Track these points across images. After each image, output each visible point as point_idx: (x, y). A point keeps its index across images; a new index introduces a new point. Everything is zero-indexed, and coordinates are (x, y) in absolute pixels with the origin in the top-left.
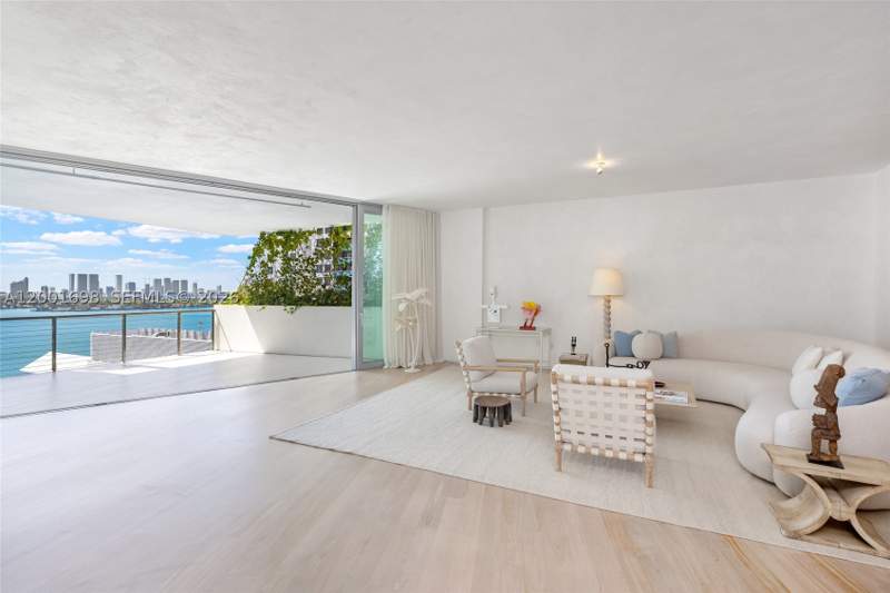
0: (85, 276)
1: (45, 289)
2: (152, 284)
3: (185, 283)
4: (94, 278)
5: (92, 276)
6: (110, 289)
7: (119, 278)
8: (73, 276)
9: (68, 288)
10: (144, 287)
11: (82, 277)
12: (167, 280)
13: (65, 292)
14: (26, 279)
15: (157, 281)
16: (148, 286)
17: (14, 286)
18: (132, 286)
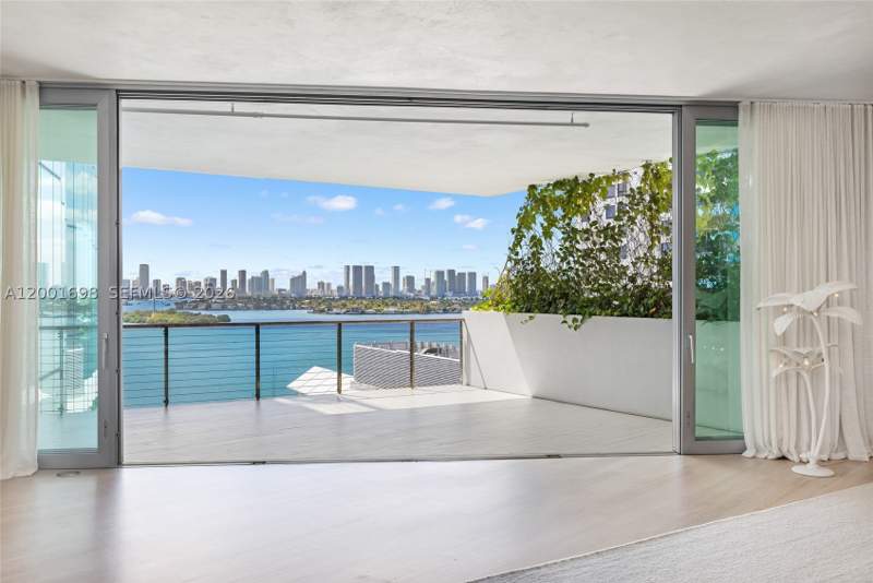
0: (361, 267)
1: (321, 285)
2: (433, 279)
3: (473, 276)
4: (370, 269)
5: (367, 267)
6: (386, 285)
7: (396, 270)
8: (348, 267)
9: (343, 284)
10: (423, 283)
11: (357, 269)
12: (451, 272)
13: (340, 288)
14: (304, 273)
15: (440, 274)
16: (428, 280)
17: (293, 280)
18: (410, 280)
